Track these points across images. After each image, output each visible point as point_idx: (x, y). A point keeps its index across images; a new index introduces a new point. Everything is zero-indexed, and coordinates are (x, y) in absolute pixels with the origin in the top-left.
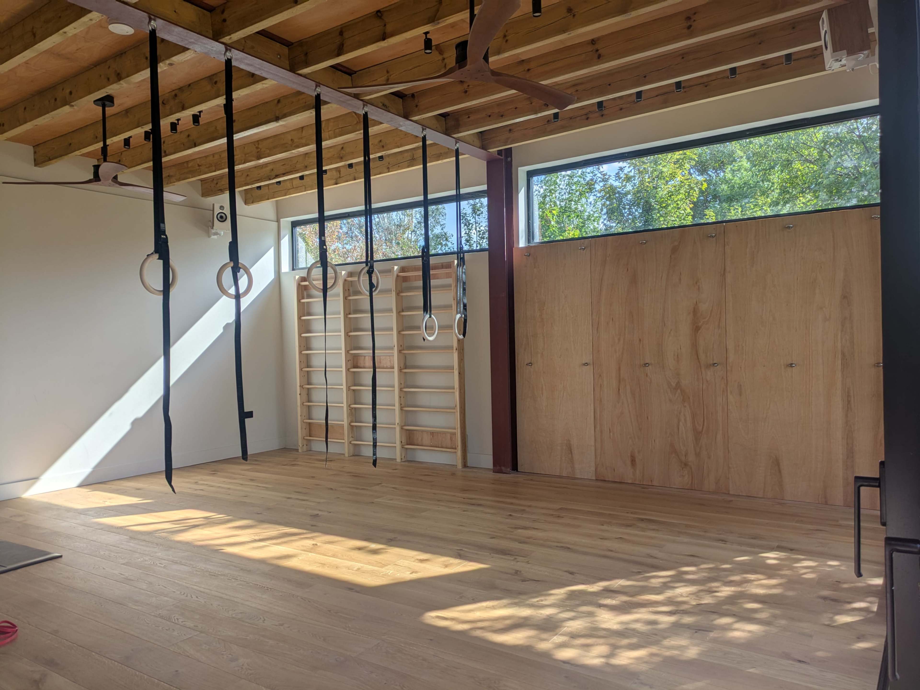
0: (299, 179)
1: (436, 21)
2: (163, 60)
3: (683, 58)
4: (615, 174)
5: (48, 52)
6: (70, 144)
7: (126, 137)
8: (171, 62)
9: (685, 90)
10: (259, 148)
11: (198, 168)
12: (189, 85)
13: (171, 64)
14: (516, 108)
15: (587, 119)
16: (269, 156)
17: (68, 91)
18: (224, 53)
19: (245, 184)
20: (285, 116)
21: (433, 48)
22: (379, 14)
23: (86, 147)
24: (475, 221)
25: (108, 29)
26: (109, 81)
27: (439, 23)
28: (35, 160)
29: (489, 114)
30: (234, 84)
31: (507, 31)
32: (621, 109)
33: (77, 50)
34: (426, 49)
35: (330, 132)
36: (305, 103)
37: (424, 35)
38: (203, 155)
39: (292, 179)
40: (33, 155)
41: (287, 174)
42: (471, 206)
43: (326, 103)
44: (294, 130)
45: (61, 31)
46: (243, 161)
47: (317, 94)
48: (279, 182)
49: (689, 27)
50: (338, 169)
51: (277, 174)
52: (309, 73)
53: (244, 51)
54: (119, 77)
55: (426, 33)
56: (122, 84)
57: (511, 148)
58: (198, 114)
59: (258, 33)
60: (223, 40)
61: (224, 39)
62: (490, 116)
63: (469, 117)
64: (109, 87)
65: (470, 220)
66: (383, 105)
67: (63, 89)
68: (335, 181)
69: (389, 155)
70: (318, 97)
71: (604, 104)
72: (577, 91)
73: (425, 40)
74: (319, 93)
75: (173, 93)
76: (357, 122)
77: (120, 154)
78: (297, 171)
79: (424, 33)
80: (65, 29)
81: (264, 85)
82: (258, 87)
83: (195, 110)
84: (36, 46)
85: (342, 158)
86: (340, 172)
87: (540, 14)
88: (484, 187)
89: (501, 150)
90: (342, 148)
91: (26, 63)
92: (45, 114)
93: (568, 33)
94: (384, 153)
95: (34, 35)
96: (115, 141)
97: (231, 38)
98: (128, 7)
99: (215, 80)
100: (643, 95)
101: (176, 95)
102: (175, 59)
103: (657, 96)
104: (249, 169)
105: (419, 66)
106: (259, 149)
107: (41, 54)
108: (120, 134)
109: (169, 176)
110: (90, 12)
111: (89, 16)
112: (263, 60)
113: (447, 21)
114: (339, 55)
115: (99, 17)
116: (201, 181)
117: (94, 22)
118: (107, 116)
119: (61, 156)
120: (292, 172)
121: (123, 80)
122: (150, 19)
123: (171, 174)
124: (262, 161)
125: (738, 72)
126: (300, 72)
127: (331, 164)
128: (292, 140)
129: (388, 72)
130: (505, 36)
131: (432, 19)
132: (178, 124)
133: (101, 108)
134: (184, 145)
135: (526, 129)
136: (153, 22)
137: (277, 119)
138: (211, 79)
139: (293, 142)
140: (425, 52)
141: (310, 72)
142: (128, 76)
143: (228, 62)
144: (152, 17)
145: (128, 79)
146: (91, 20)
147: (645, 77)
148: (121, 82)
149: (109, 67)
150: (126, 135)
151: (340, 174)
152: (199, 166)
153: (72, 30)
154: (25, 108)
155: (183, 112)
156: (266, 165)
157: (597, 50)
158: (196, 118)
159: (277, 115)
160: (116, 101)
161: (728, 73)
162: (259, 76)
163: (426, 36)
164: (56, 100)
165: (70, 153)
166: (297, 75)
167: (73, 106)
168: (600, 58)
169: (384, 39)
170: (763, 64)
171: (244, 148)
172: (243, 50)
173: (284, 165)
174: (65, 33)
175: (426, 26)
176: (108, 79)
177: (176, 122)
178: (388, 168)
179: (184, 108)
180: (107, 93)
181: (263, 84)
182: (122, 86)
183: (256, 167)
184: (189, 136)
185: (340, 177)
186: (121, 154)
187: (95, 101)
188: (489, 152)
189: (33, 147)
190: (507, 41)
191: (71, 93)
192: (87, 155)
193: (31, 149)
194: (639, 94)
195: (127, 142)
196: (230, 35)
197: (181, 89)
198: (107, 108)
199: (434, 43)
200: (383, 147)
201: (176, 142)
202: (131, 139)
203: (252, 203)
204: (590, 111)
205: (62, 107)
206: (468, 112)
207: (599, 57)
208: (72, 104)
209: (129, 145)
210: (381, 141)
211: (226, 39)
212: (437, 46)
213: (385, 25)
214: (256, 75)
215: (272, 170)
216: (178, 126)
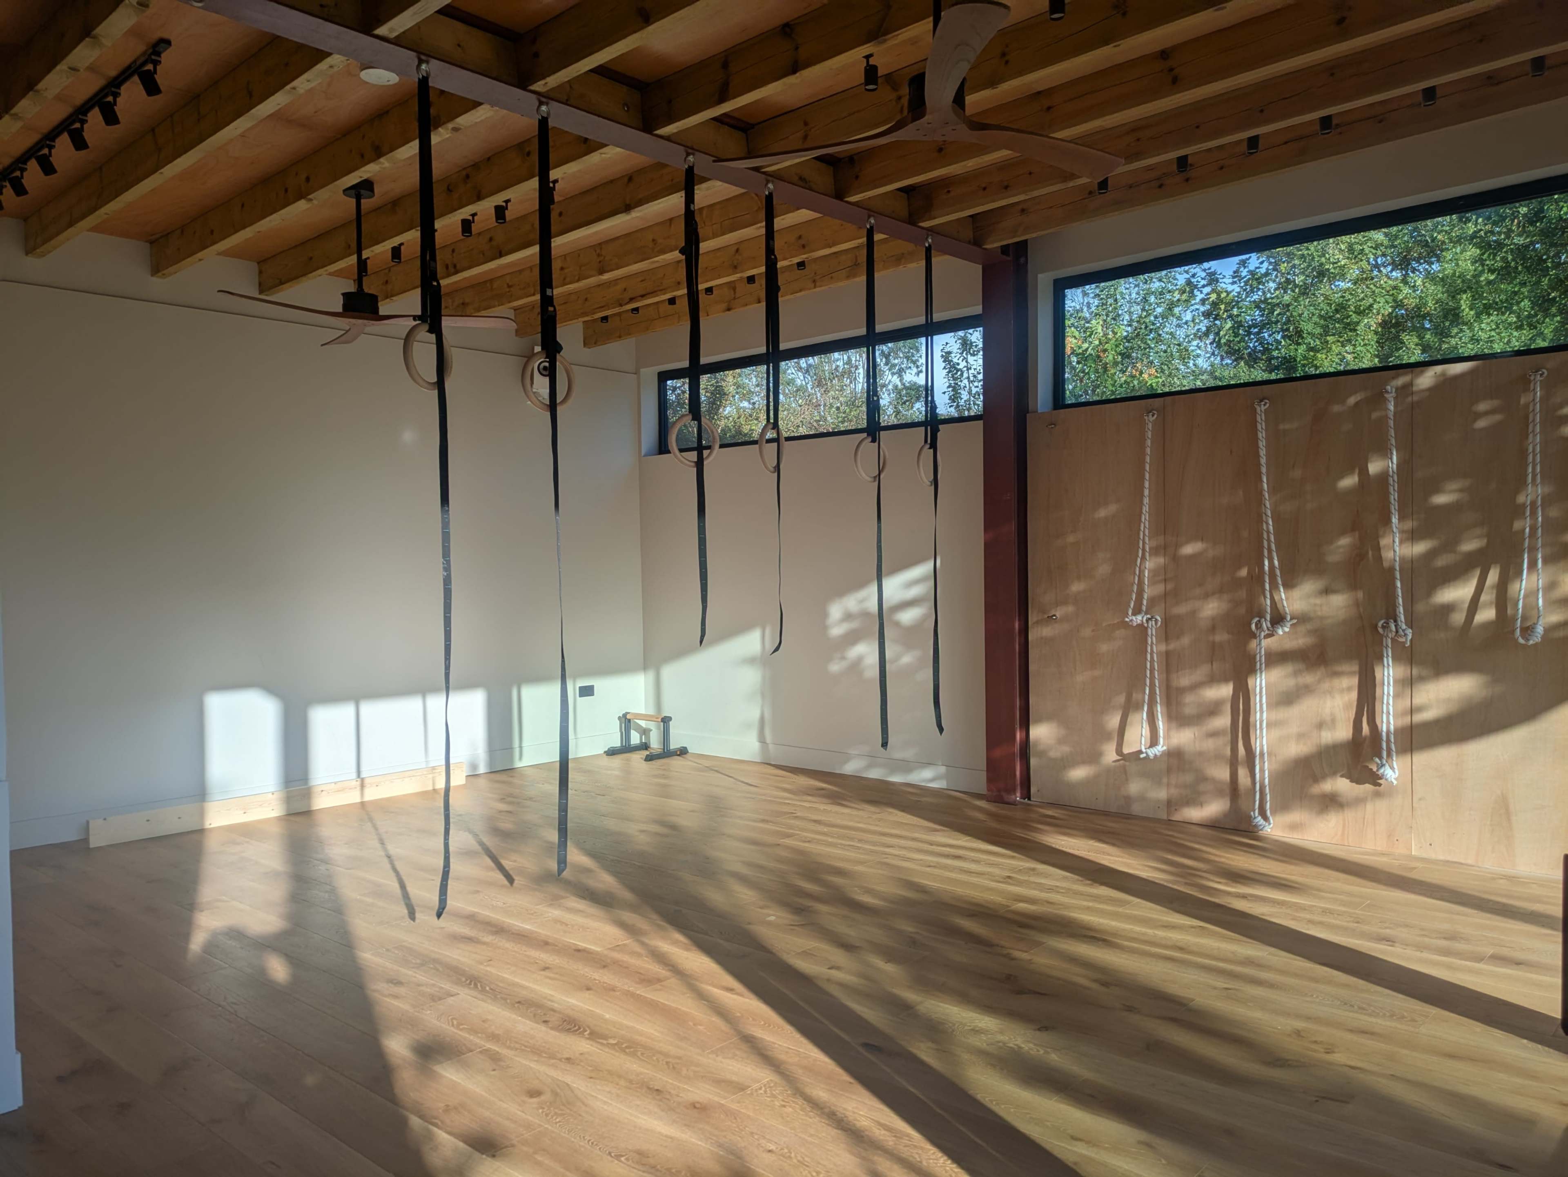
0: (667, 303)
1: (882, 36)
2: (444, 123)
3: (1332, 74)
4: (1231, 273)
5: (275, 116)
6: (311, 258)
7: (396, 245)
8: (457, 126)
9: (1339, 130)
10: (602, 255)
11: (508, 290)
12: (489, 159)
13: (456, 130)
14: (1030, 173)
15: (1161, 186)
16: (618, 268)
17: (303, 177)
18: (536, 108)
19: (582, 313)
20: (640, 203)
21: (880, 81)
22: (787, 30)
23: (334, 262)
24: (966, 364)
25: (360, 78)
26: (364, 160)
27: (885, 41)
28: (260, 284)
29: (984, 185)
30: (553, 157)
31: (1007, 46)
32: (1222, 168)
33: (316, 112)
34: (867, 83)
35: (714, 226)
36: (672, 180)
37: (865, 60)
38: (517, 269)
39: (657, 303)
40: (257, 277)
41: (648, 296)
42: (959, 339)
43: (704, 180)
44: (657, 224)
45: (288, 87)
46: (577, 278)
47: (689, 166)
48: (636, 310)
49: (1341, 21)
50: (732, 286)
51: (632, 296)
52: (674, 134)
53: (569, 103)
54: (378, 153)
55: (868, 57)
56: (383, 164)
57: (1026, 241)
58: (504, 204)
59: (591, 71)
60: (534, 87)
61: (535, 85)
62: (985, 189)
63: (949, 192)
64: (363, 169)
65: (958, 364)
66: (801, 178)
67: (297, 174)
68: (726, 304)
69: (815, 260)
70: (690, 171)
71: (1190, 161)
72: (1138, 140)
73: (865, 68)
74: (691, 165)
75: (464, 173)
76: (759, 208)
77: (387, 271)
78: (664, 291)
79: (864, 57)
80: (294, 84)
81: (603, 155)
82: (594, 158)
83: (498, 199)
84: (253, 111)
85: (735, 267)
86: (734, 289)
87: (1062, 15)
88: (978, 310)
89: (1008, 245)
90: (737, 250)
91: (242, 135)
92: (271, 214)
93: (1115, 44)
94: (805, 256)
95: (250, 94)
96: (377, 251)
97: (546, 83)
98: (386, 44)
99: (527, 150)
100: (1261, 142)
101: (468, 176)
102: (463, 120)
103: (1286, 143)
104: (589, 289)
105: (858, 111)
106: (602, 258)
107: (261, 121)
108: (384, 241)
109: (463, 304)
110: (329, 54)
111: (329, 61)
112: (599, 116)
113: (900, 36)
114: (722, 100)
115: (343, 62)
116: (515, 310)
117: (336, 69)
118: (363, 213)
119: (296, 277)
120: (655, 292)
121: (384, 157)
122: (421, 62)
123: (467, 300)
124: (606, 277)
125: (1439, 93)
126: (658, 132)
127: (719, 277)
128: (653, 240)
129: (806, 124)
130: (1004, 55)
131: (876, 34)
132: (474, 222)
133: (354, 200)
134: (483, 254)
135: (1051, 207)
136: (424, 67)
137: (627, 208)
138: (520, 147)
139: (655, 244)
140: (867, 90)
141: (675, 131)
142: (392, 150)
143: (543, 122)
144: (423, 57)
145: (390, 154)
146: (331, 67)
147: (1262, 111)
148: (382, 160)
149: (364, 137)
150: (395, 241)
151: (735, 293)
152: (509, 286)
153: (303, 83)
154: (243, 205)
155: (479, 203)
156: (616, 281)
157: (1171, 70)
158: (500, 212)
159: (628, 202)
160: (377, 190)
161: (1420, 98)
162: (595, 141)
163: (868, 62)
164: (286, 190)
165: (311, 273)
166: (655, 138)
167: (311, 200)
168: (1175, 82)
169: (794, 72)
170: (1489, 78)
171: (579, 256)
172: (567, 100)
173: (642, 281)
174: (294, 88)
175: (866, 46)
176: (362, 156)
177: (470, 218)
178: (814, 281)
179: (479, 197)
180: (361, 177)
181: (601, 154)
182: (384, 166)
183: (599, 285)
184: (491, 239)
185: (735, 298)
186: (389, 271)
187: (344, 191)
188: (985, 249)
189: (258, 263)
190: (1007, 62)
191: (308, 179)
192: (338, 274)
193: (254, 266)
194: (1253, 142)
195: (396, 252)
196: (544, 78)
197: (476, 166)
198: (362, 201)
199: (880, 72)
200: (804, 246)
201: (472, 250)
202: (402, 248)
203: (595, 343)
204: (1164, 174)
205: (294, 202)
206: (946, 183)
207: (1175, 80)
208: (310, 197)
209: (400, 258)
210: (800, 237)
211: (539, 86)
212: (888, 77)
213: (797, 48)
214: (590, 140)
215: (625, 290)
216: (473, 224)
